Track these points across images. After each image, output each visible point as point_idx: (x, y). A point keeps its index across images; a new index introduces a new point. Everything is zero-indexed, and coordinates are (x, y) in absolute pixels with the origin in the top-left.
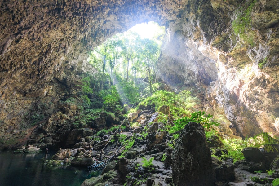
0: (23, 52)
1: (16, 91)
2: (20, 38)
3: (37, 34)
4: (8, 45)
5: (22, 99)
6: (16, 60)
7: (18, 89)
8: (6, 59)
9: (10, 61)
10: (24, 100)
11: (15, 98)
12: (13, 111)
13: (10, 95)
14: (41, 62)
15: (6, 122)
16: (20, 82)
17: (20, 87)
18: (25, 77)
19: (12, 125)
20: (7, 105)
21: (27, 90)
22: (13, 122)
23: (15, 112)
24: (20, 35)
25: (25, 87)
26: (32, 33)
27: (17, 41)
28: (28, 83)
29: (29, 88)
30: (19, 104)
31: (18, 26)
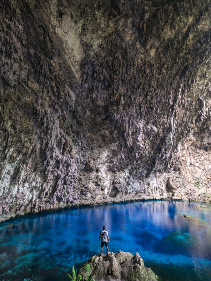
0: (183, 120)
1: (198, 149)
2: (176, 113)
3: (184, 100)
4: (172, 123)
5: (206, 154)
6: (183, 128)
7: (198, 146)
8: (177, 131)
9: (180, 132)
10: (208, 155)
11: (200, 155)
12: (204, 167)
13: (195, 153)
14: (201, 118)
15: (203, 177)
16: (196, 140)
17: (199, 144)
18: (198, 135)
19: (208, 180)
20: (197, 162)
21: (206, 145)
22: (208, 177)
23: (206, 168)
24: (174, 111)
25: (203, 142)
26: (180, 102)
27: (175, 116)
28: (202, 138)
29: (207, 142)
30: (205, 159)
31: (170, 106)
